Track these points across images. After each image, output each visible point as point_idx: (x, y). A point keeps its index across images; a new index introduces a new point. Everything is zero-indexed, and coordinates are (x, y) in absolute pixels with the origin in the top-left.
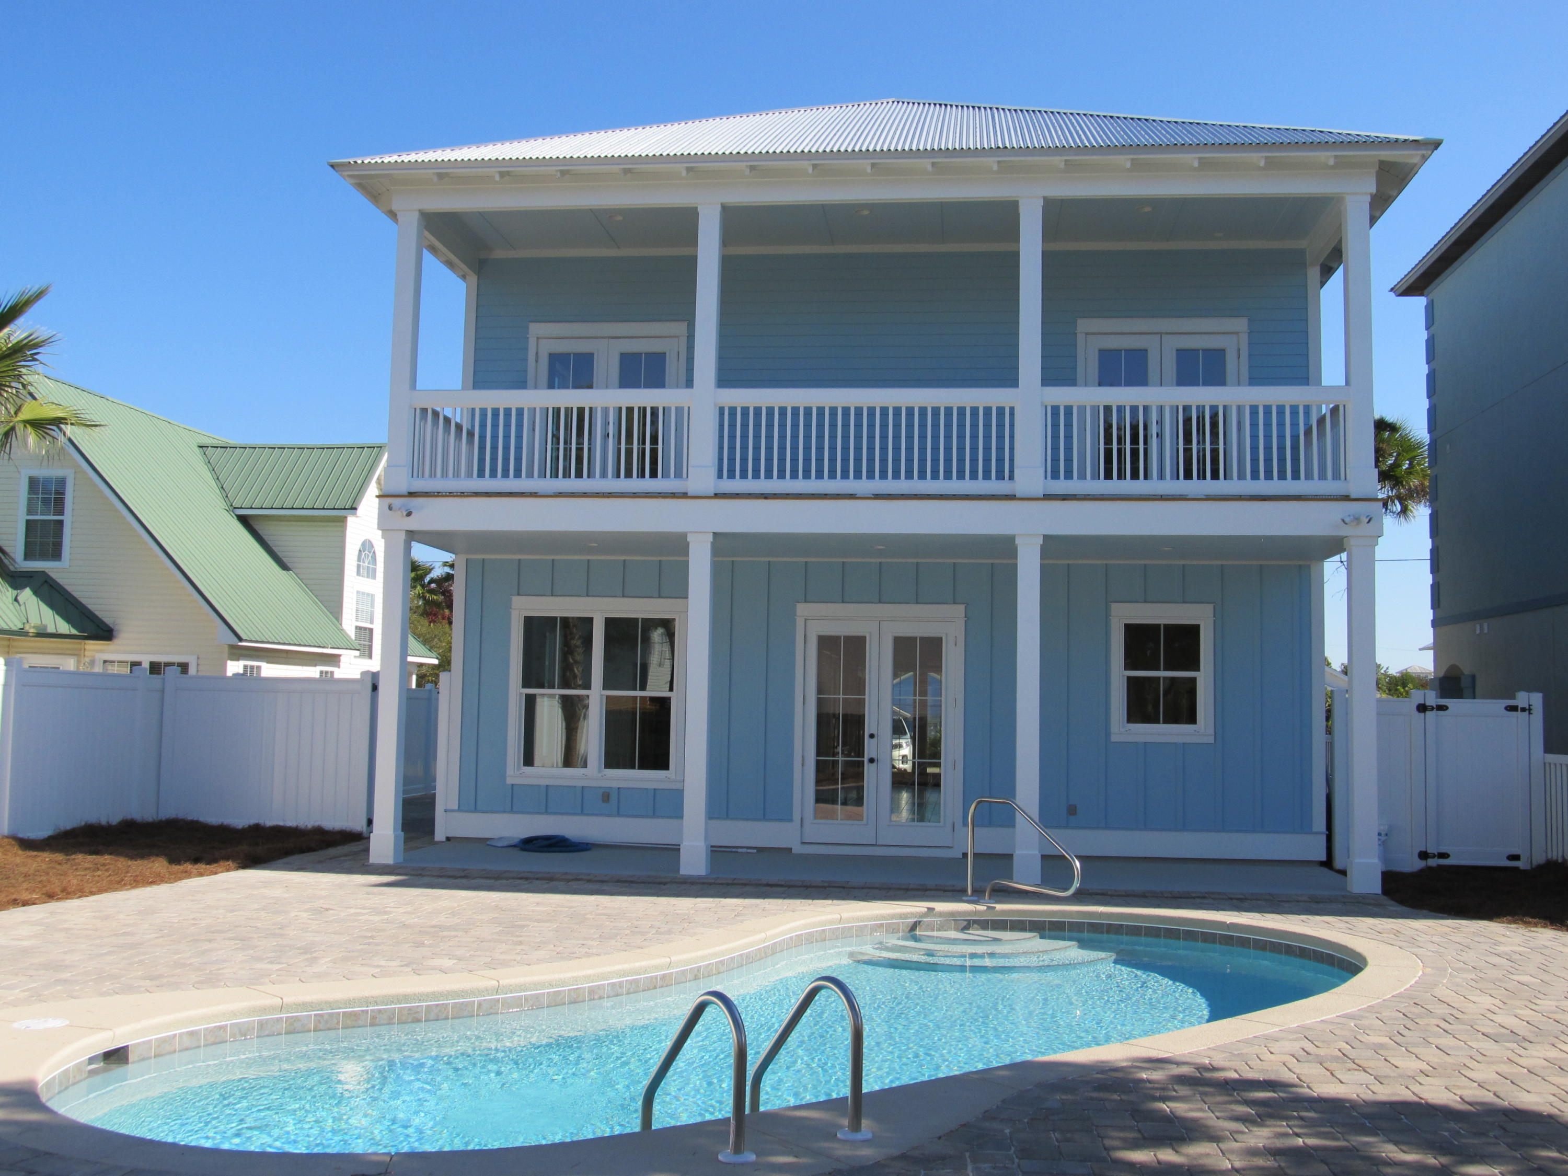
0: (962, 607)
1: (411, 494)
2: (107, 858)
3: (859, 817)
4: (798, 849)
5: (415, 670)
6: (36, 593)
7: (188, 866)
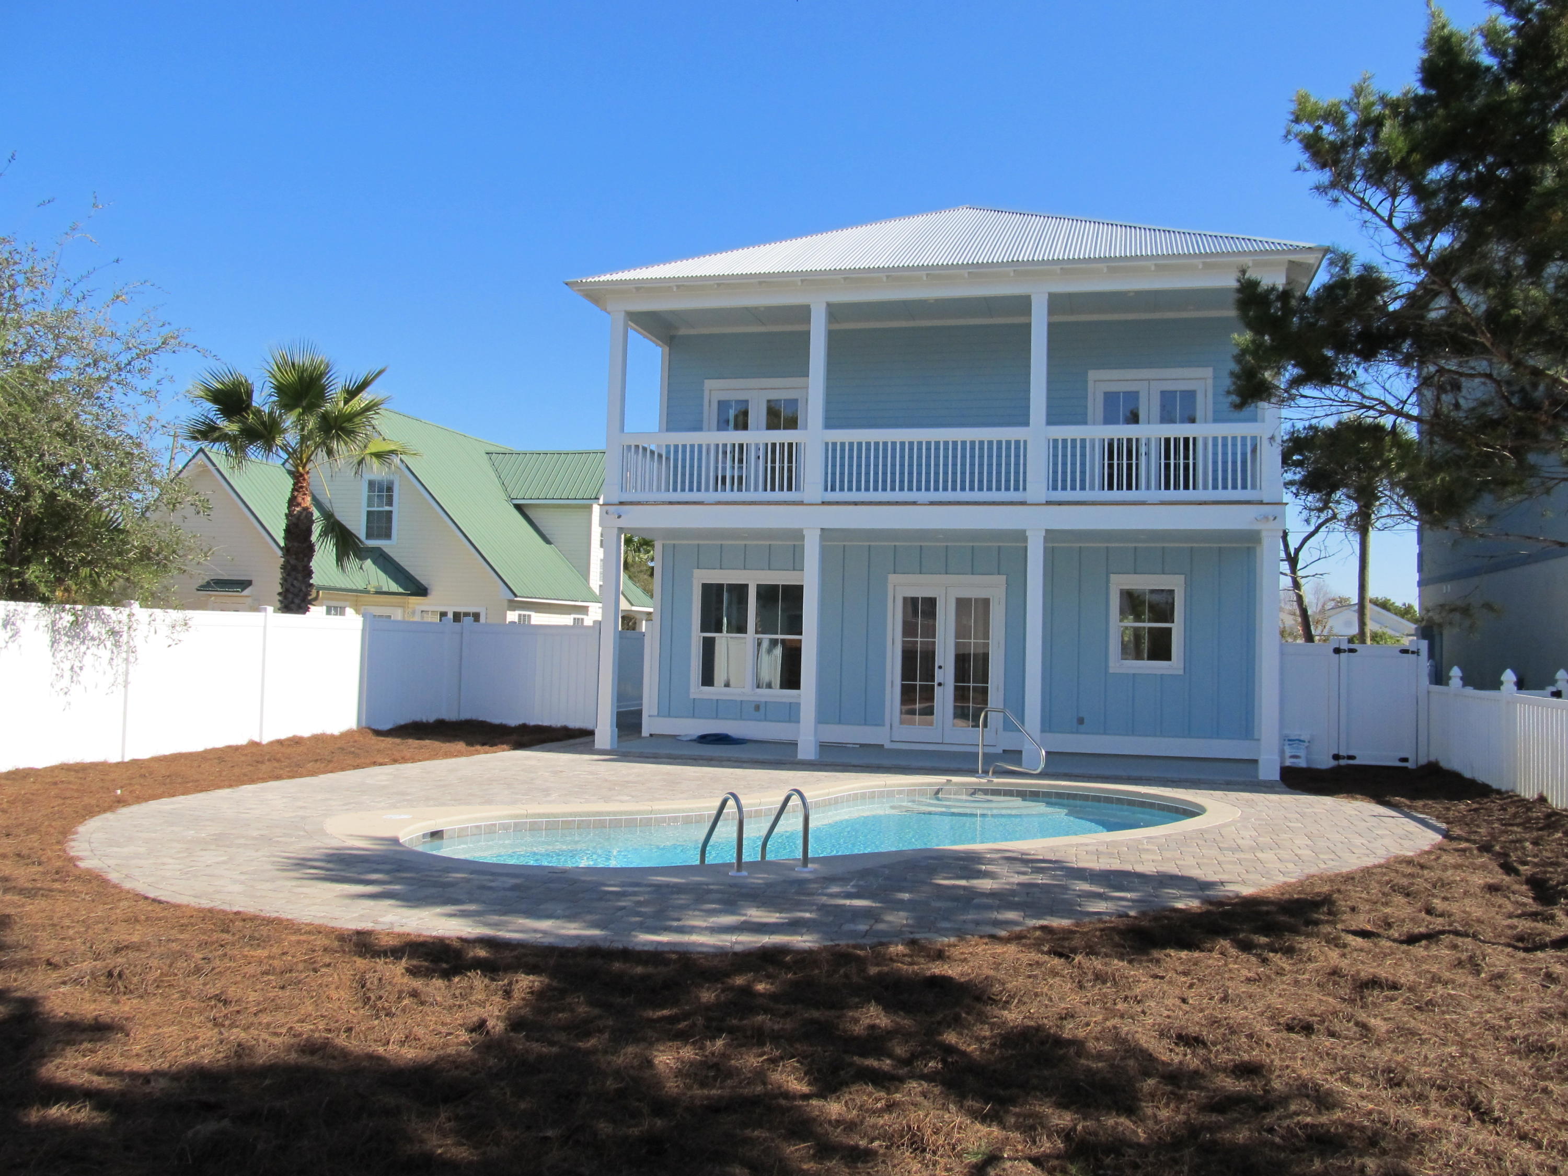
0: (1005, 577)
1: (621, 503)
2: (427, 742)
3: (931, 724)
4: (888, 745)
5: (644, 617)
6: (375, 563)
7: (479, 747)
